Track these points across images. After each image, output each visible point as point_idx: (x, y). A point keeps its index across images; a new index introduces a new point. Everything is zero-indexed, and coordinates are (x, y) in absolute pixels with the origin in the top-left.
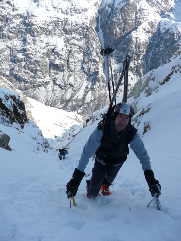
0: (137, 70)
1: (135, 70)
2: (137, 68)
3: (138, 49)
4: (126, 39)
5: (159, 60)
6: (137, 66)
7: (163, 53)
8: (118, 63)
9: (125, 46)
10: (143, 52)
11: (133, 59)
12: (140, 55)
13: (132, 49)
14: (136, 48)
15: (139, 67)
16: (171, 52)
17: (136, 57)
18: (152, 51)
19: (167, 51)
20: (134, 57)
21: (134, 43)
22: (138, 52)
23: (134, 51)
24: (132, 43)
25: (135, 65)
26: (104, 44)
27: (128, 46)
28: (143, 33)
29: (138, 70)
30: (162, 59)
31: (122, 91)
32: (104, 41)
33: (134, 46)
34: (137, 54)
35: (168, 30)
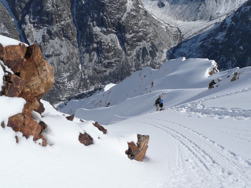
0: (63, 34)
1: (61, 35)
2: (63, 32)
3: (57, 8)
5: (86, 16)
6: (63, 29)
7: (88, 7)
8: (38, 30)
9: (39, 8)
10: (64, 10)
11: (55, 21)
12: (62, 15)
13: (49, 10)
14: (53, 7)
15: (66, 30)
16: (96, 4)
17: (57, 18)
18: (75, 6)
19: (91, 4)
20: (55, 19)
21: (50, 2)
22: (58, 11)
23: (53, 12)
24: (47, 3)
25: (59, 28)
26: (11, 9)
27: (42, 7)
29: (65, 34)
30: (89, 14)
31: (54, 65)
32: (9, 5)
33: (50, 5)
34: (58, 14)
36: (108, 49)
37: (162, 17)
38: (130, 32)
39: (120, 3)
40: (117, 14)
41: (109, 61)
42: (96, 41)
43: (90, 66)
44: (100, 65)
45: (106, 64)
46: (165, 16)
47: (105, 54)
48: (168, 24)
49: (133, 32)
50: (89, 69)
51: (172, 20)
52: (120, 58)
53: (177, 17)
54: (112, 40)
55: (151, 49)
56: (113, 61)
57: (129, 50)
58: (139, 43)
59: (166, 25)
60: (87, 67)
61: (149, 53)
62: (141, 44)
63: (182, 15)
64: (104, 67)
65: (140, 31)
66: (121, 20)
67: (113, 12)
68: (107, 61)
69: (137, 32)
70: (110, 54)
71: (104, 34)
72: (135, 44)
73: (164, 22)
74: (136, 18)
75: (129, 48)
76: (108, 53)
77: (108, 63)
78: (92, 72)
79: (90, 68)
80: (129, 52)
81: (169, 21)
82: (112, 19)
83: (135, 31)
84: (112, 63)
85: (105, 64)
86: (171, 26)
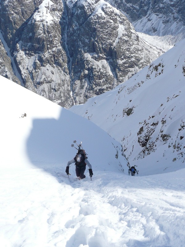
0: (55, 60)
1: (52, 61)
2: (54, 58)
3: (48, 34)
4: (29, 24)
5: (77, 42)
6: (54, 55)
7: (79, 32)
8: (29, 57)
9: (31, 34)
10: (55, 37)
11: (46, 48)
12: (53, 41)
13: (40, 36)
14: (44, 33)
15: (57, 56)
16: (87, 29)
17: (49, 45)
18: (66, 32)
19: (82, 30)
20: (46, 46)
21: (41, 28)
22: (49, 38)
23: (45, 38)
24: (38, 29)
25: (50, 54)
26: (3, 36)
27: (34, 34)
28: (48, 12)
29: (57, 60)
30: (80, 40)
31: (45, 92)
32: (2, 33)
33: (41, 32)
34: (49, 41)
35: (76, 2)
36: (99, 76)
37: (154, 43)
38: (122, 57)
39: (111, 28)
40: (108, 39)
41: (100, 87)
42: (87, 67)
43: (81, 93)
44: (91, 91)
45: (98, 91)
46: (156, 41)
47: (97, 81)
48: (161, 50)
49: (125, 58)
50: (81, 96)
51: (165, 45)
52: (112, 84)
53: (169, 42)
54: (103, 66)
56: (104, 87)
57: (121, 76)
58: (131, 69)
59: (159, 51)
60: (78, 94)
62: (133, 70)
63: (174, 40)
64: (96, 94)
65: (132, 57)
66: (112, 45)
67: (104, 37)
68: (99, 88)
69: (129, 57)
70: (101, 81)
71: (96, 60)
72: (127, 70)
73: (156, 48)
74: (128, 43)
75: (121, 74)
76: (100, 79)
77: (100, 90)
78: (83, 99)
79: (81, 95)
80: (121, 78)
81: (161, 46)
82: (103, 44)
83: (127, 56)
84: (103, 90)
85: (96, 90)
86: (163, 51)
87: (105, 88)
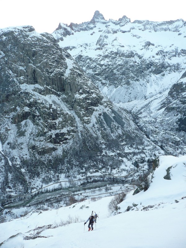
36: (52, 113)
38: (81, 91)
39: (58, 55)
40: (56, 67)
41: (58, 131)
42: (28, 102)
43: (22, 144)
44: (42, 138)
45: (54, 136)
47: (49, 121)
50: (22, 148)
52: (74, 126)
54: (54, 102)
55: (113, 115)
56: (64, 130)
57: (85, 115)
58: (95, 108)
60: (15, 144)
61: (113, 119)
62: (98, 109)
64: (51, 142)
65: (92, 93)
66: (63, 75)
67: (50, 63)
69: (88, 92)
70: (57, 121)
71: (40, 93)
72: (91, 108)
74: (82, 77)
75: (83, 112)
76: (54, 119)
77: (57, 135)
78: (28, 153)
79: (22, 146)
80: (85, 118)
82: (50, 72)
83: (86, 91)
84: (63, 134)
85: (51, 136)
87: (66, 132)
